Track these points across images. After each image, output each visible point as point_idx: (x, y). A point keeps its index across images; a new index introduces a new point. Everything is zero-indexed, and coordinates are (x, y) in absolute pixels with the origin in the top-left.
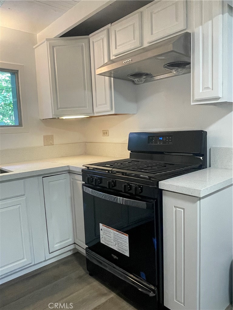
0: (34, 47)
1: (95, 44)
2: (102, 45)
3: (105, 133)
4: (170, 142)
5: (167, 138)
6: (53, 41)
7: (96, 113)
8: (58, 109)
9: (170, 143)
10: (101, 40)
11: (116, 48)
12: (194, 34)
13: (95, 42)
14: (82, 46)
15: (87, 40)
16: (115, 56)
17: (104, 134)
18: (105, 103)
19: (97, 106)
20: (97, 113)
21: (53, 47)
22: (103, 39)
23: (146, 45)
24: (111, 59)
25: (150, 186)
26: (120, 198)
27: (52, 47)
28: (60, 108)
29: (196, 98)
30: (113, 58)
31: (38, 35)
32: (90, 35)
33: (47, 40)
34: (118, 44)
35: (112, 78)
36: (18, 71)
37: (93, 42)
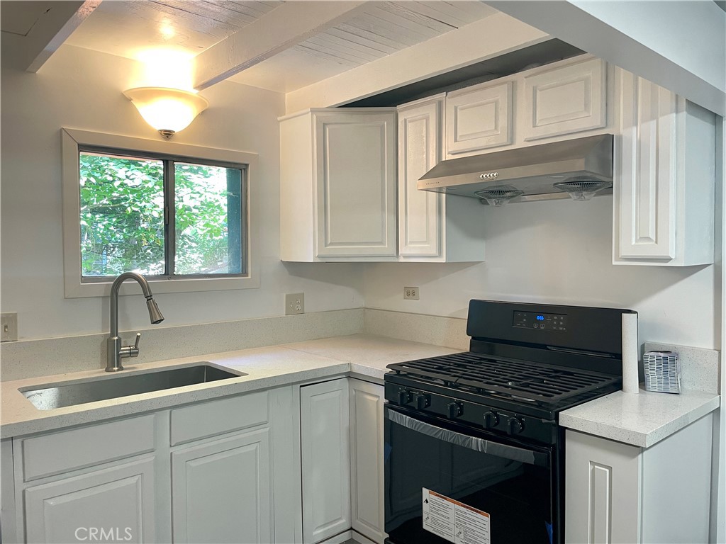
0: (279, 118)
1: (409, 125)
2: (425, 129)
3: (411, 293)
4: (561, 326)
5: (556, 318)
6: (325, 114)
8: (326, 245)
9: (561, 329)
10: (424, 121)
11: (456, 141)
12: (620, 138)
13: (410, 122)
14: (382, 127)
15: (392, 116)
16: (455, 154)
17: (408, 294)
18: (426, 240)
19: (406, 244)
20: (405, 257)
22: (427, 119)
23: (520, 143)
24: (444, 159)
25: (544, 421)
26: (477, 441)
27: (323, 126)
28: (332, 244)
29: (623, 253)
30: (447, 157)
31: (286, 94)
32: (399, 107)
33: (313, 111)
34: (459, 134)
35: (444, 195)
36: (247, 165)
37: (405, 120)
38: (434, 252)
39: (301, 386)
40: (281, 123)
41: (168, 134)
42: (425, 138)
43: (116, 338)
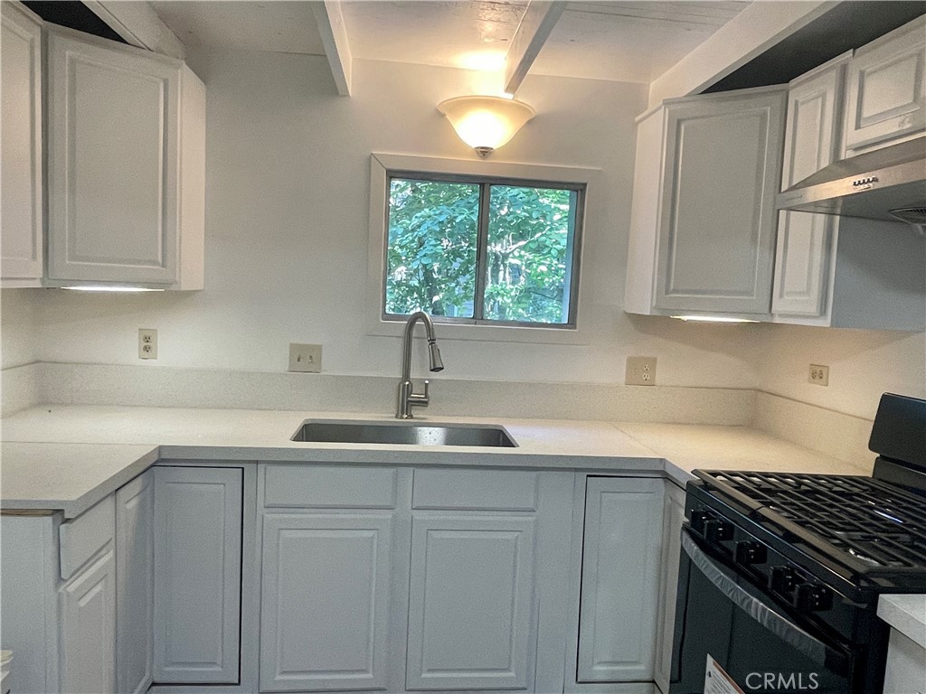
0: (637, 119)
1: (801, 109)
2: (820, 113)
3: (818, 375)
6: (680, 107)
7: (779, 315)
8: (667, 293)
10: (820, 99)
11: (858, 127)
13: (802, 104)
14: (763, 117)
16: (856, 149)
17: (815, 376)
18: (805, 290)
19: (781, 296)
20: (781, 316)
21: (679, 123)
22: (823, 96)
24: (842, 158)
26: (757, 605)
27: (676, 124)
30: (846, 154)
31: (652, 85)
32: (793, 82)
33: (667, 103)
35: (838, 218)
36: (585, 185)
37: (796, 103)
38: (813, 309)
39: (588, 476)
40: (640, 125)
41: (485, 152)
42: (818, 128)
43: (407, 383)
